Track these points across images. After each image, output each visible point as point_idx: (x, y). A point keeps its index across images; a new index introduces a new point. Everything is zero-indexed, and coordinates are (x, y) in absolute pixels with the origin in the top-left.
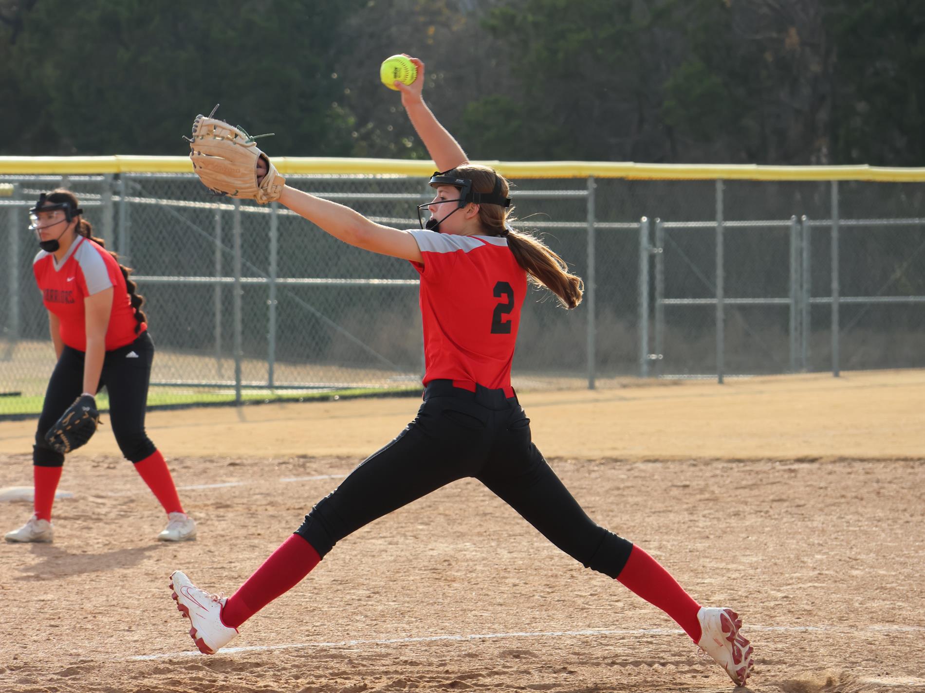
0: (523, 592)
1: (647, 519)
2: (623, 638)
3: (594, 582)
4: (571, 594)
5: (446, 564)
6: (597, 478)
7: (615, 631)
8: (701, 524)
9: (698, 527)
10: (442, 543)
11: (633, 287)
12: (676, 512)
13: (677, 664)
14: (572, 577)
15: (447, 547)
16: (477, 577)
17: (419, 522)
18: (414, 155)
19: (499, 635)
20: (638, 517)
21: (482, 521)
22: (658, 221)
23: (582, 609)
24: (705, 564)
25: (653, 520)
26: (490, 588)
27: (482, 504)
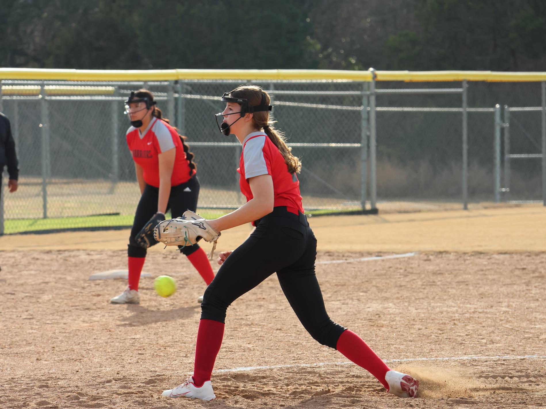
0: (425, 334)
1: (500, 289)
2: (486, 361)
3: (468, 327)
4: (454, 335)
5: (377, 316)
6: (469, 264)
7: (481, 357)
8: (533, 292)
9: (531, 293)
10: (374, 303)
11: (491, 147)
12: (518, 285)
13: (519, 377)
14: (455, 324)
15: (378, 306)
16: (396, 324)
17: (361, 290)
18: (357, 67)
19: (410, 359)
20: (495, 287)
21: (399, 290)
22: (506, 107)
23: (461, 344)
24: (536, 316)
25: (504, 289)
26: (404, 331)
27: (399, 280)
